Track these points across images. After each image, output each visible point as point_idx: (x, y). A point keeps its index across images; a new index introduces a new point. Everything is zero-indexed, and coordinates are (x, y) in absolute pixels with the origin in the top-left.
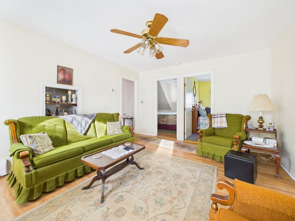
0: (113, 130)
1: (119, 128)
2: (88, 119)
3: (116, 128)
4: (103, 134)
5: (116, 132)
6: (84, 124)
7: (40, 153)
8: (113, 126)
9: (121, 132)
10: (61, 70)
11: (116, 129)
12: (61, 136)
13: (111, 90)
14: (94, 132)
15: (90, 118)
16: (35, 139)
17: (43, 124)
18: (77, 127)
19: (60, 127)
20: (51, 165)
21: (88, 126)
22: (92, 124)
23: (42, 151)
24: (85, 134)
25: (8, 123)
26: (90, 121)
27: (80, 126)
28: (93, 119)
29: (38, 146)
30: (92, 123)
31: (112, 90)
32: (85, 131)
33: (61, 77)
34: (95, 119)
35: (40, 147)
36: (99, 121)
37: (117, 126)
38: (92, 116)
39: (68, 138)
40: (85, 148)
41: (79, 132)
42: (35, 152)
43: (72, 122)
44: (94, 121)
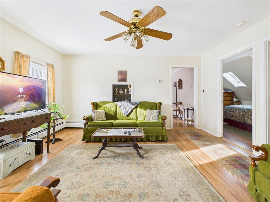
0: (149, 117)
1: (155, 116)
2: (132, 105)
3: (152, 115)
4: (142, 119)
5: (151, 119)
6: (127, 109)
7: (94, 120)
8: (149, 114)
9: (155, 120)
10: (120, 73)
11: (151, 117)
12: (113, 114)
13: (158, 81)
14: (135, 116)
15: (133, 105)
16: (95, 112)
17: (105, 105)
18: (123, 110)
19: (114, 109)
20: (94, 128)
21: (130, 110)
22: (135, 110)
23: (96, 119)
24: (128, 116)
25: (92, 103)
26: (133, 107)
27: (125, 109)
28: (136, 105)
29: (95, 117)
30: (134, 108)
31: (160, 81)
32: (127, 114)
33: (120, 77)
34: (138, 106)
35: (96, 117)
36: (141, 108)
37: (153, 114)
38: (136, 103)
39: (117, 116)
40: (114, 124)
41: (124, 113)
42: (93, 119)
43: (120, 107)
44: (136, 108)
